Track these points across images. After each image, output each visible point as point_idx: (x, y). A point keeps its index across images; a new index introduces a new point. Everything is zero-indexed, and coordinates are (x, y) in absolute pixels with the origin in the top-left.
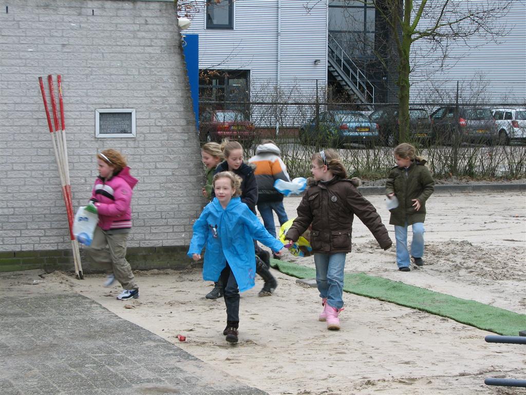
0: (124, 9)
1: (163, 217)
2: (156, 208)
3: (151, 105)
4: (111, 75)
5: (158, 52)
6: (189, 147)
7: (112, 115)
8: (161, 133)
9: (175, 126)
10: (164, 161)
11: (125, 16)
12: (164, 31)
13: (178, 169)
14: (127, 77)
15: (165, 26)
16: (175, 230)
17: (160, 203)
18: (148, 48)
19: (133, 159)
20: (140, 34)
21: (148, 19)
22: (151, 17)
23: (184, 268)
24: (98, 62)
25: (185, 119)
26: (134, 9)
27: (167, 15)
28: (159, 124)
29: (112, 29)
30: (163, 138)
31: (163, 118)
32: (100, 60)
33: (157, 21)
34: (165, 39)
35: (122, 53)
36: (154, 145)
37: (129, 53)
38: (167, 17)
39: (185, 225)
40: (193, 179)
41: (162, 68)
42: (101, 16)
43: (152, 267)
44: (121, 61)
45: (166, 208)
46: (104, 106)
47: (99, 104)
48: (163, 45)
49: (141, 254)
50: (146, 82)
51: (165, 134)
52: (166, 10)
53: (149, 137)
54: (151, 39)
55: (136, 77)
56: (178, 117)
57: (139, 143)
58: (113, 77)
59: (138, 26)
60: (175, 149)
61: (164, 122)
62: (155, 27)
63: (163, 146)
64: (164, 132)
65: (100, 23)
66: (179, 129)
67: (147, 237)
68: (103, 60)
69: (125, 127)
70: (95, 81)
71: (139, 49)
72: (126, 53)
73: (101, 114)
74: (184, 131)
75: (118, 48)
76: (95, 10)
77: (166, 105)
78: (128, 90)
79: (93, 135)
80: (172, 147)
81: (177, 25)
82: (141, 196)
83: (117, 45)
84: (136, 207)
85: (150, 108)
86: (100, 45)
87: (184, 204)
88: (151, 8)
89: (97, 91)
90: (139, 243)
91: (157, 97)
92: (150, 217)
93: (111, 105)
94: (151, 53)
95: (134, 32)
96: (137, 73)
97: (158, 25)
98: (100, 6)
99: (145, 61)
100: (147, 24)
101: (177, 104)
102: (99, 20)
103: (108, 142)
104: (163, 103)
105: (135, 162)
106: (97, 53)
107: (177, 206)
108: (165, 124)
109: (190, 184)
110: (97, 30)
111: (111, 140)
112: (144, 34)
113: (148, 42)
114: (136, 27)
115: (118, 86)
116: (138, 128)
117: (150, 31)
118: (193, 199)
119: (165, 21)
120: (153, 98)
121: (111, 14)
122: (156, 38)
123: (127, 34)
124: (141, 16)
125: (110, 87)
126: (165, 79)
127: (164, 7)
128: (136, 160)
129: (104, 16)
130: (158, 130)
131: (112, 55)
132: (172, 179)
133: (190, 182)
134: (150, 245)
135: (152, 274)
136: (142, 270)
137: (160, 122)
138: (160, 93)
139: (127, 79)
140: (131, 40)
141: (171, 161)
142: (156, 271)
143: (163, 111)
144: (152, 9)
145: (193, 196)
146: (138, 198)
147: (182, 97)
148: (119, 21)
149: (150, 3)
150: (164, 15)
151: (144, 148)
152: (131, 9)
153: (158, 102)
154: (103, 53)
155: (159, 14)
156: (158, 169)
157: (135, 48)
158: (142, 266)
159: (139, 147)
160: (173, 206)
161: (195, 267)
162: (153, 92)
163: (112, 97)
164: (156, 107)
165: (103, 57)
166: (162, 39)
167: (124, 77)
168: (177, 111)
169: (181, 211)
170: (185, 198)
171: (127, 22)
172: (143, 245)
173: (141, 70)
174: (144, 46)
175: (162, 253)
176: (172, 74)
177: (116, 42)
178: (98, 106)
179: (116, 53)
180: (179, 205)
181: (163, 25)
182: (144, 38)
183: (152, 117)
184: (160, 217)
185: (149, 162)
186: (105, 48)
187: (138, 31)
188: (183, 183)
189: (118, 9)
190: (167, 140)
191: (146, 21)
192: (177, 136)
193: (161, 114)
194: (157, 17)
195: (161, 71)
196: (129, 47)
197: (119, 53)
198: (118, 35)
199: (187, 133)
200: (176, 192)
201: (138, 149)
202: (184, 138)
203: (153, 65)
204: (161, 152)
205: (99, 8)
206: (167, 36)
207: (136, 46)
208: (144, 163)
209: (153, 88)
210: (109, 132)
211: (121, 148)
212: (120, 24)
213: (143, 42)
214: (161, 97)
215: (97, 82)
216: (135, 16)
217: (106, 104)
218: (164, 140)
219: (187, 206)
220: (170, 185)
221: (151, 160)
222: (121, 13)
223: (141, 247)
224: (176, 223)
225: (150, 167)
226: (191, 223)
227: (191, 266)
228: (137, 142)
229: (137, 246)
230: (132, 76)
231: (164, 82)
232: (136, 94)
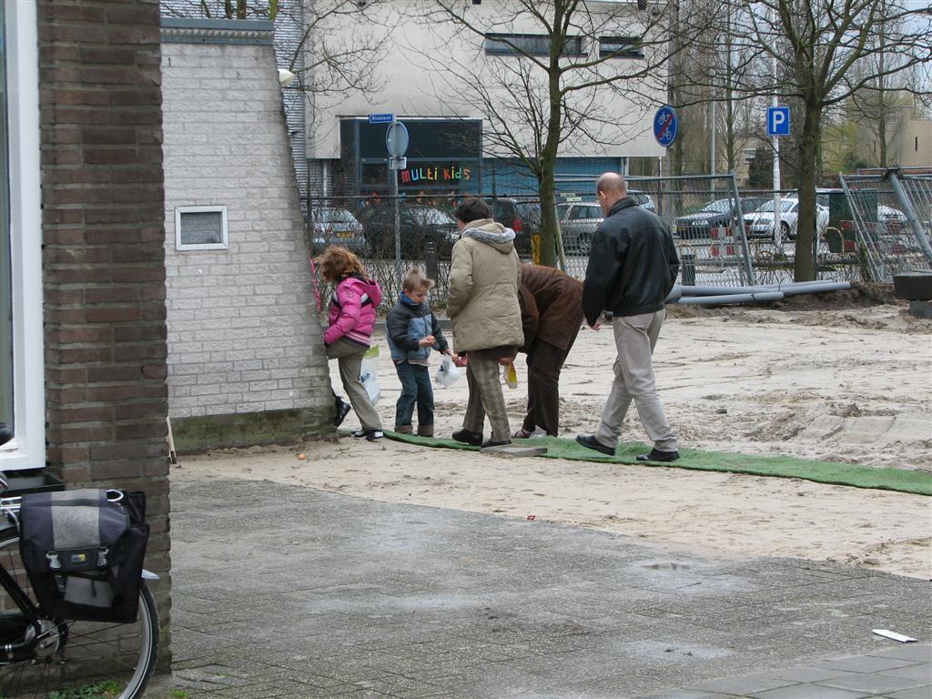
0: (210, 57)
1: (266, 367)
2: (255, 352)
3: (247, 200)
4: (194, 155)
5: (255, 120)
6: (297, 262)
7: (194, 216)
8: (260, 242)
9: (277, 230)
10: (265, 284)
11: (212, 67)
12: (262, 89)
13: (281, 294)
14: (215, 158)
15: (263, 82)
16: (282, 386)
17: (260, 346)
18: (241, 114)
19: (225, 282)
20: (232, 94)
21: (241, 72)
22: (245, 68)
23: (292, 442)
24: (177, 136)
25: (291, 219)
26: (222, 56)
27: (264, 65)
28: (257, 228)
29: (195, 87)
30: (262, 250)
31: (262, 219)
32: (180, 134)
33: (251, 74)
34: (264, 101)
35: (209, 122)
36: (252, 260)
37: (217, 123)
38: (264, 68)
39: (293, 378)
40: (302, 309)
41: (260, 144)
42: (180, 67)
43: (252, 443)
44: (207, 134)
45: (269, 353)
46: (187, 203)
47: (178, 200)
48: (261, 109)
49: (238, 423)
50: (240, 166)
51: (265, 243)
52: (263, 57)
53: (246, 247)
54: (245, 102)
55: (227, 158)
56: (281, 217)
57: (232, 258)
58: (197, 158)
59: (228, 82)
60: (278, 265)
61: (262, 226)
62: (250, 84)
63: (263, 260)
64: (264, 239)
65: (178, 77)
66: (283, 235)
67: (246, 399)
68: (184, 134)
69: (213, 233)
70: (174, 164)
71: (230, 116)
72: (213, 122)
73: (182, 214)
74: (290, 238)
75: (203, 116)
76: (172, 58)
77: (266, 200)
78: (217, 177)
79: (173, 246)
80: (274, 262)
81: (278, 80)
82: (236, 337)
83: (201, 111)
84: (231, 353)
85: (246, 203)
86: (179, 111)
87: (291, 347)
88: (245, 55)
89: (177, 180)
90: (235, 408)
91: (255, 187)
92: (249, 368)
93: (195, 200)
94: (244, 122)
95: (222, 91)
96: (228, 153)
97: (255, 79)
98: (179, 53)
99: (238, 134)
100: (239, 79)
101: (280, 197)
102: (177, 72)
103: (192, 257)
104: (262, 197)
105: (228, 285)
106: (176, 123)
107: (282, 350)
108: (265, 229)
109: (299, 317)
110: (175, 89)
111: (196, 254)
112: (236, 94)
113: (241, 106)
114: (226, 84)
115: (205, 171)
116: (231, 235)
117: (243, 89)
118: (303, 340)
119: (261, 74)
120: (250, 190)
121: (193, 65)
122: (252, 100)
123: (214, 93)
124: (230, 67)
125: (194, 174)
126: (264, 160)
127: (261, 54)
128: (229, 283)
129: (184, 67)
130: (255, 236)
131: (195, 125)
132: (276, 309)
133: (299, 314)
134: (250, 410)
135: (255, 453)
136: (240, 448)
137: (258, 225)
138: (259, 182)
139: (215, 161)
140: (220, 103)
141: (274, 283)
142: (258, 448)
143: (262, 208)
144: (245, 57)
145: (302, 334)
146: (233, 340)
147: (285, 187)
148: (203, 75)
149: (242, 47)
150: (261, 65)
151: (239, 264)
152: (218, 57)
153: (255, 194)
154: (183, 123)
155: (254, 63)
156: (257, 295)
157: (224, 114)
158: (239, 441)
159: (232, 263)
160: (278, 350)
161: (307, 440)
162: (248, 180)
163: (197, 188)
164: (254, 203)
165: (184, 128)
166: (259, 100)
167: (211, 158)
168: (281, 209)
169: (287, 358)
170: (292, 338)
171: (213, 76)
172: (240, 410)
173: (233, 149)
174: (236, 112)
175: (265, 421)
176: (273, 153)
177: (200, 106)
178: (178, 203)
179: (199, 122)
180: (284, 348)
181: (260, 79)
182: (236, 100)
183: (248, 218)
184: (261, 367)
185: (245, 285)
186: (186, 115)
187: (229, 89)
188: (289, 315)
189: (202, 57)
190: (269, 252)
191: (239, 74)
192: (281, 246)
193: (260, 213)
194: (252, 68)
195: (258, 149)
196: (216, 114)
197: (204, 122)
198: (203, 95)
199: (294, 241)
200: (281, 329)
201: (231, 266)
202: (289, 248)
203: (249, 139)
204: (260, 270)
205: (177, 56)
206: (265, 96)
207: (225, 112)
208: (239, 286)
209: (249, 174)
210: (191, 241)
211: (209, 264)
212: (205, 79)
213: (234, 106)
214: (260, 187)
215: (176, 167)
216: (223, 67)
217: (187, 199)
218: (265, 252)
219: (295, 349)
220: (273, 319)
221: (248, 283)
222: (205, 62)
223: (238, 414)
224: (282, 376)
225: (247, 293)
226: (301, 375)
227: (303, 439)
228: (229, 256)
229: (232, 411)
230: (221, 158)
231: (264, 165)
232: (227, 185)
